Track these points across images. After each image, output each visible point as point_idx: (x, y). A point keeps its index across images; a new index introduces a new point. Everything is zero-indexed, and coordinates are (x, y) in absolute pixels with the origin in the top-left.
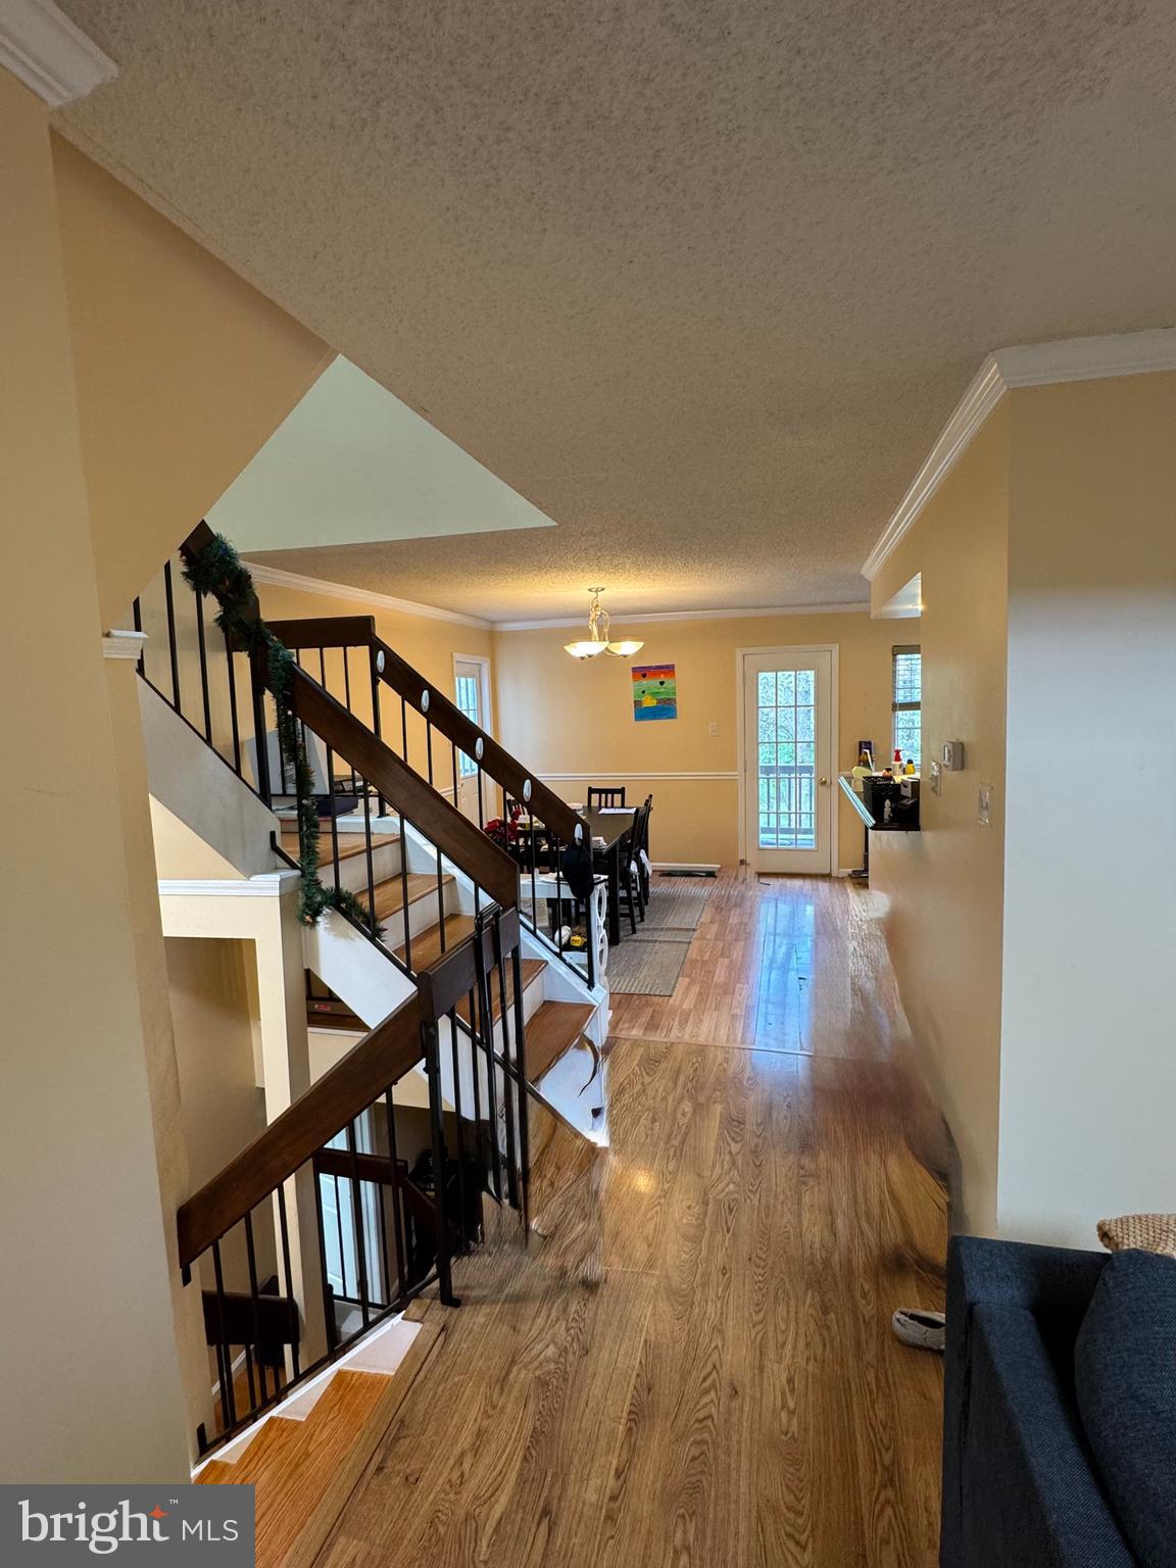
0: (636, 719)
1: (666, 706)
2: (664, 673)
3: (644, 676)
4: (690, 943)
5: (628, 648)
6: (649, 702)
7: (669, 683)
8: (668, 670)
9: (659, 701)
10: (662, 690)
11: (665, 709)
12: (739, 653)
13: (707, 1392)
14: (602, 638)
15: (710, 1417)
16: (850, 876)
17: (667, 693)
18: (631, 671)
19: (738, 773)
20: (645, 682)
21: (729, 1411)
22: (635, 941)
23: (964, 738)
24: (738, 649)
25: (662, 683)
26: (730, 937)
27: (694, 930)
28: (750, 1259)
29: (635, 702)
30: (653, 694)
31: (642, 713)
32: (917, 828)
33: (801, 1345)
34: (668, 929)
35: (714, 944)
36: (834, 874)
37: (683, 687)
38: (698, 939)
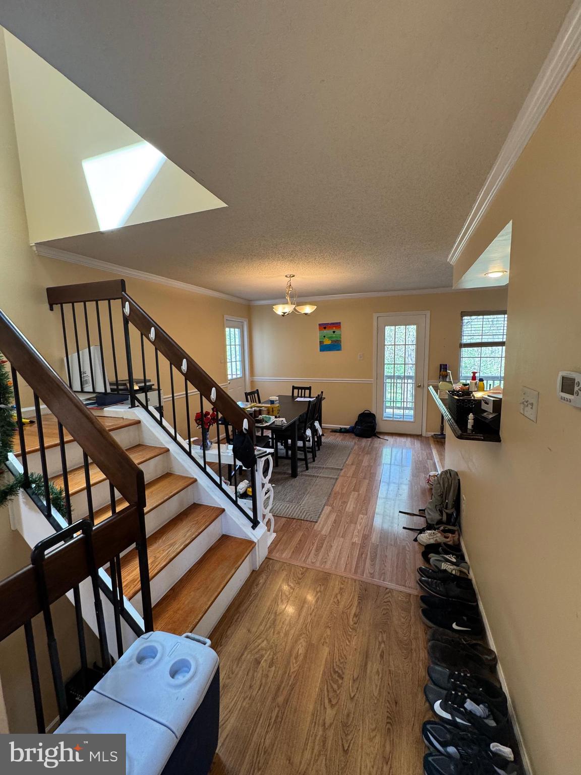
0: (320, 351)
1: (336, 344)
20: (325, 331)
22: (306, 475)
24: (374, 314)
26: (361, 475)
30: (330, 338)
35: (351, 480)
38: (342, 476)
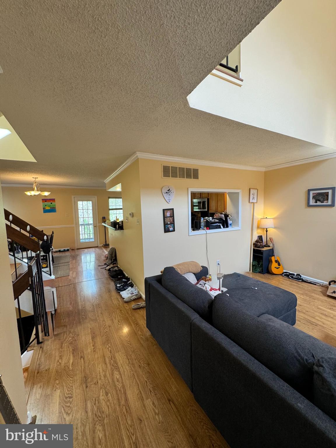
2: (52, 201)
3: (46, 201)
4: (69, 265)
5: (46, 194)
6: (48, 208)
7: (53, 203)
8: (53, 200)
9: (51, 208)
10: (52, 205)
11: (53, 210)
12: (73, 197)
13: (105, 329)
14: (38, 190)
15: (107, 331)
16: (102, 246)
17: (53, 206)
18: (41, 200)
19: (74, 225)
21: (110, 329)
23: (133, 212)
25: (51, 203)
27: (69, 262)
28: (105, 310)
29: (43, 208)
31: (45, 211)
32: (123, 229)
33: (119, 316)
34: (62, 263)
36: (99, 246)
37: (58, 204)
